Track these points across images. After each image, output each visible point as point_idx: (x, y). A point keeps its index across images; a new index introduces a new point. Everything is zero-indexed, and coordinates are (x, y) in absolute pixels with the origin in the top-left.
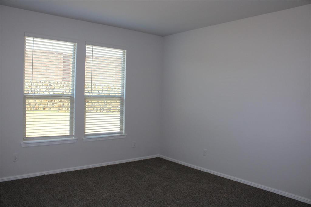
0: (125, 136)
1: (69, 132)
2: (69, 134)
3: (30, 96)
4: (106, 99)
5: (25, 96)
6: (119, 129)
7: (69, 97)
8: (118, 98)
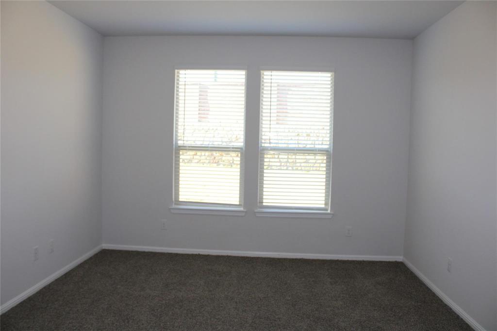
0: (331, 215)
1: (238, 199)
2: (238, 203)
3: (185, 147)
4: (295, 154)
5: (180, 147)
6: (324, 202)
7: (239, 150)
8: (319, 152)
